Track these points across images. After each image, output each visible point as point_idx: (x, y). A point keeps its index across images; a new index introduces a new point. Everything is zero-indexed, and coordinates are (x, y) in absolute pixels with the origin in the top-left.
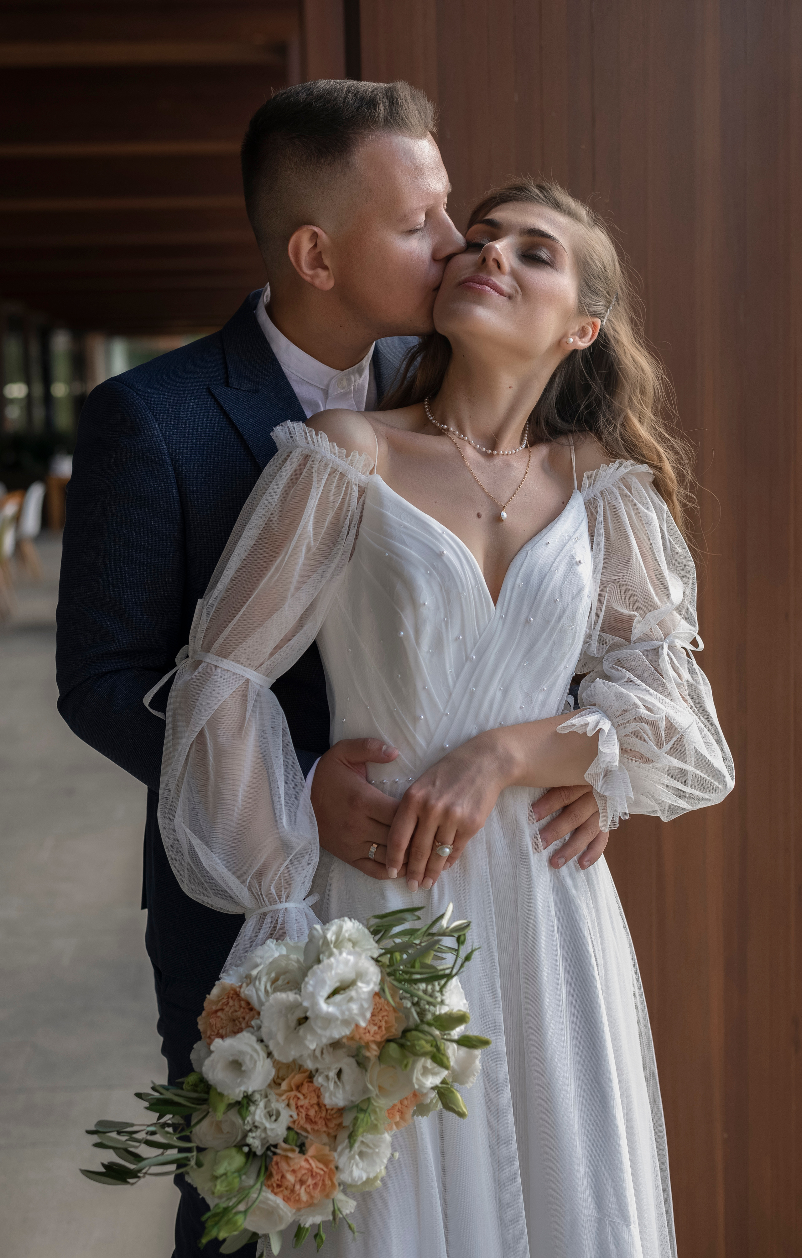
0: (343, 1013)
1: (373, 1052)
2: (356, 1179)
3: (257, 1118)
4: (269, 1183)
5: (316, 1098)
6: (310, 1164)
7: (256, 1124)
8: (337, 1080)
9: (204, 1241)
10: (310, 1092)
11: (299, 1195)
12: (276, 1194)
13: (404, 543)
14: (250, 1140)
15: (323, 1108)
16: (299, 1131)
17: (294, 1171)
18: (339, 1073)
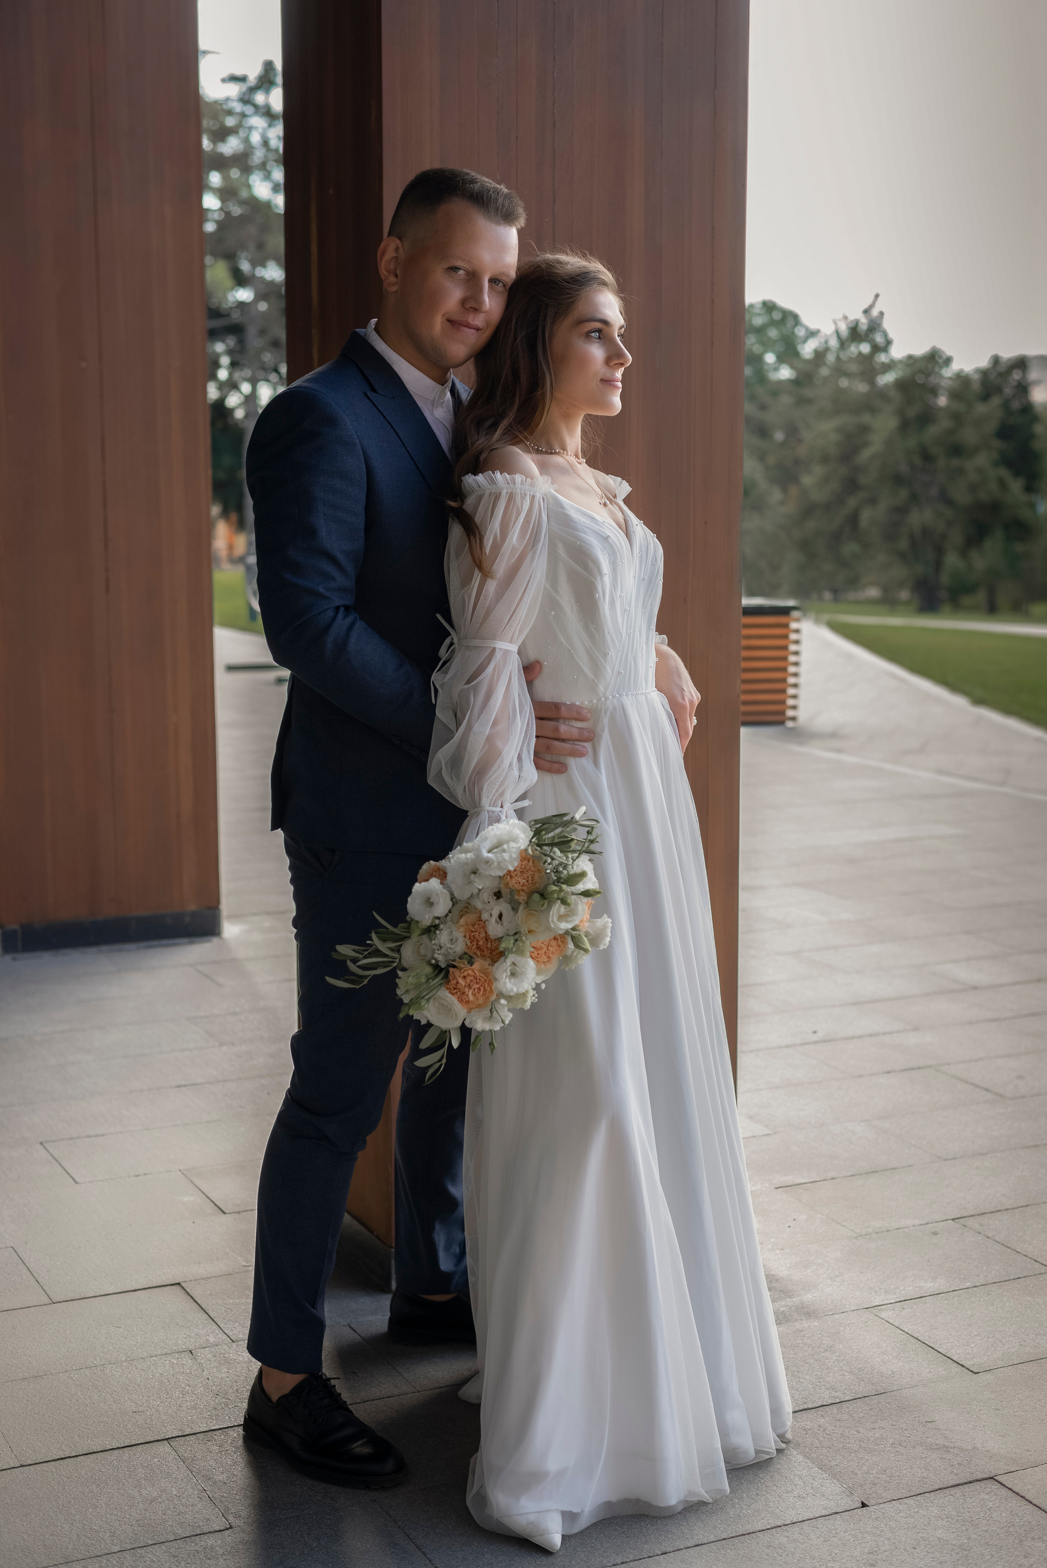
0: (497, 858)
1: (522, 898)
2: (509, 990)
3: (442, 941)
4: (448, 986)
5: (484, 933)
6: (475, 973)
7: (442, 945)
8: (498, 920)
9: (401, 1016)
10: (480, 928)
11: (467, 995)
12: (453, 994)
13: (585, 533)
14: (436, 956)
15: (489, 941)
16: (471, 955)
17: (464, 977)
18: (500, 916)
